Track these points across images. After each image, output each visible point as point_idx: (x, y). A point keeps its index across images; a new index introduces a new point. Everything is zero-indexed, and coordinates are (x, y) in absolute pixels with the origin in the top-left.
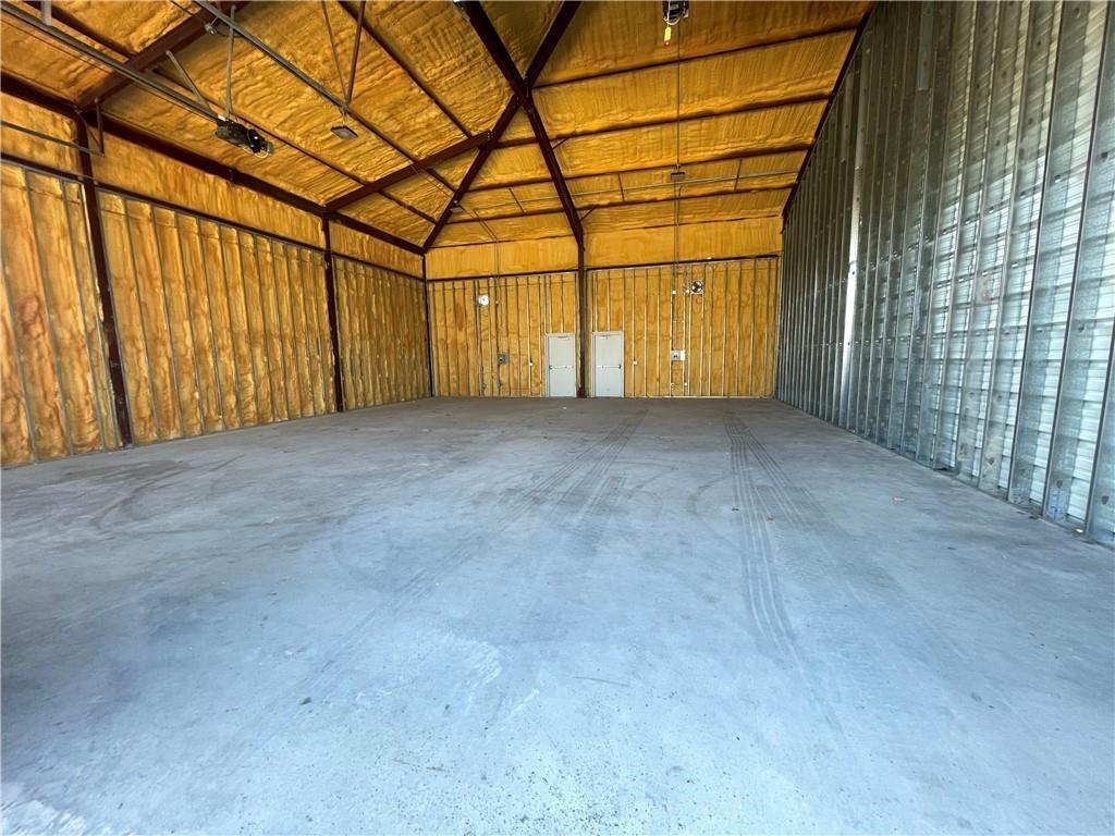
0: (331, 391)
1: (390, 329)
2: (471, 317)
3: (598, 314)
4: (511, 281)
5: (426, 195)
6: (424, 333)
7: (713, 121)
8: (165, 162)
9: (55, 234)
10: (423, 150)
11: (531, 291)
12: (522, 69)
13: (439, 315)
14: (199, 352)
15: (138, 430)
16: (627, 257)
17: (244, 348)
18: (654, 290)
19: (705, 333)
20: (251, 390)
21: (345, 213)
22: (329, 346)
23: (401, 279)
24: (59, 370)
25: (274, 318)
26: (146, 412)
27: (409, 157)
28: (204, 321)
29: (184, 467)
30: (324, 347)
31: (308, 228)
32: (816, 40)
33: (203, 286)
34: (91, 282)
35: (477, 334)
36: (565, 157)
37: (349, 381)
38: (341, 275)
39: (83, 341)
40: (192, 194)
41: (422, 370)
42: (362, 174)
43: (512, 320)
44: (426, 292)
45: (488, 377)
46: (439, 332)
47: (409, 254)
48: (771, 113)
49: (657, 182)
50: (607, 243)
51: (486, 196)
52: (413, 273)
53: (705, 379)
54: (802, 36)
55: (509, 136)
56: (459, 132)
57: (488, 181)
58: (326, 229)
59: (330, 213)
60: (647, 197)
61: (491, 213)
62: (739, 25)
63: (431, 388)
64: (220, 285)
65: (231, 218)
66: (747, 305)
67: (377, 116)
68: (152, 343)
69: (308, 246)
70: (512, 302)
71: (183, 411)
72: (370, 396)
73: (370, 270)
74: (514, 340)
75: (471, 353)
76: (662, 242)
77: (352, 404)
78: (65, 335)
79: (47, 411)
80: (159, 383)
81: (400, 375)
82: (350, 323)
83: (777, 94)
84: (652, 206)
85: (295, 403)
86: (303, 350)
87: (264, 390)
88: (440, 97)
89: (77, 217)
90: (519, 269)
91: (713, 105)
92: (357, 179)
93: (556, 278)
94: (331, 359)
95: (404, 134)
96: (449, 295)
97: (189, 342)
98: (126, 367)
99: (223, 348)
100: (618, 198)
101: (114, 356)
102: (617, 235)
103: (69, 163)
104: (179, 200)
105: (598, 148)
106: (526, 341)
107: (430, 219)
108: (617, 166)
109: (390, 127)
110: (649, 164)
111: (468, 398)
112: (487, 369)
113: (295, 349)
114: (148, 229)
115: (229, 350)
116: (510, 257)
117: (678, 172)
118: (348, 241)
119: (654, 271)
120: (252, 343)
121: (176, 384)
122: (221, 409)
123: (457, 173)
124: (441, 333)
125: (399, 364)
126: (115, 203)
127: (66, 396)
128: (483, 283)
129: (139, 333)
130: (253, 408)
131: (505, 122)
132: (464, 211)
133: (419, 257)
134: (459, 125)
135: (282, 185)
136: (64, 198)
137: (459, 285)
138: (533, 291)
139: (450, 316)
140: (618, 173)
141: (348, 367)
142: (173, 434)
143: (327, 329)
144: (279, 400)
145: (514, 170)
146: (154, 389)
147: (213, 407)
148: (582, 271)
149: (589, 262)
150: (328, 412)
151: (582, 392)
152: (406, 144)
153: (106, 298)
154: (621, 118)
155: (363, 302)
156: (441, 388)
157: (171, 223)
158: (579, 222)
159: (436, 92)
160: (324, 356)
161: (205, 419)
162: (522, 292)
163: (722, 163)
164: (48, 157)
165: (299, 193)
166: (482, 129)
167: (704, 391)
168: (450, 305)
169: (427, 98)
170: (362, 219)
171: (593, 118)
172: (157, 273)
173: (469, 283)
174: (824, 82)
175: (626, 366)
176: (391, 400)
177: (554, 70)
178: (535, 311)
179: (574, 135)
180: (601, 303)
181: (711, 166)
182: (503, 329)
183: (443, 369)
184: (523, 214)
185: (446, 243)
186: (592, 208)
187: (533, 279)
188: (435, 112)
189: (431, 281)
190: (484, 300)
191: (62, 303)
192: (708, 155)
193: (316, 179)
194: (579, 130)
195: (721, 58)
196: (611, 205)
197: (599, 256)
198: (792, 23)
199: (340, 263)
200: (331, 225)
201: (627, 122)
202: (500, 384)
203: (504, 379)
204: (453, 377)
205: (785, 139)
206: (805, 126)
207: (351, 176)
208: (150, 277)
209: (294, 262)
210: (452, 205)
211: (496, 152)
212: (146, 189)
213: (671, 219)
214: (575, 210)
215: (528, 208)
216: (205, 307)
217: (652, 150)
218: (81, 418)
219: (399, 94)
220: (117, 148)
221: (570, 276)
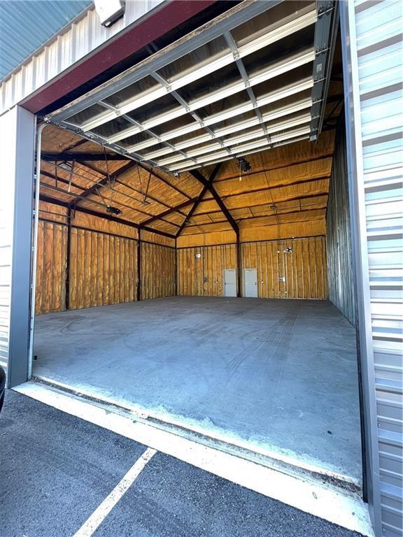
0: (136, 293)
1: (161, 268)
2: (193, 262)
3: (246, 261)
4: (210, 248)
5: (176, 218)
6: (174, 269)
7: (284, 188)
8: (91, 217)
9: (58, 242)
10: (174, 205)
11: (218, 252)
12: (207, 178)
13: (181, 262)
14: (92, 278)
15: (71, 305)
16: (257, 238)
17: (107, 276)
18: (270, 251)
19: (294, 269)
20: (107, 292)
21: (147, 226)
22: (137, 275)
23: (166, 249)
24: (52, 284)
25: (118, 265)
26: (74, 299)
27: (168, 207)
28: (95, 267)
29: (83, 318)
30: (135, 275)
31: (133, 232)
32: (318, 161)
33: (96, 254)
34: (65, 256)
35: (195, 269)
36: (227, 203)
37: (143, 289)
38: (143, 249)
39: (60, 275)
40: (97, 225)
41: (173, 284)
42: (153, 213)
43: (210, 263)
44: (176, 253)
45: (200, 288)
46: (180, 269)
47: (170, 239)
48: (308, 184)
49: (267, 209)
50: (248, 233)
51: (198, 217)
52: (171, 246)
53: (295, 290)
54: (311, 160)
55: (205, 198)
56: (186, 198)
57: (199, 212)
58: (139, 232)
59: (141, 227)
60: (264, 215)
61: (201, 223)
62: (285, 159)
63: (176, 292)
64: (101, 254)
65: (108, 232)
66: (313, 257)
67: (157, 196)
68: (79, 274)
69: (132, 239)
70: (210, 257)
71: (85, 298)
72: (151, 295)
73: (154, 245)
74: (210, 272)
75: (193, 277)
76: (272, 231)
77: (144, 298)
78: (56, 273)
79: (47, 298)
80: (79, 288)
81: (164, 286)
82: (146, 266)
83: (308, 177)
84: (266, 218)
85: (122, 296)
86: (127, 276)
87: (112, 291)
88: (179, 189)
89: (65, 235)
90: (213, 243)
91: (282, 182)
92: (151, 215)
93: (228, 247)
94: (137, 280)
95: (167, 200)
96: (185, 254)
97: (90, 274)
98: (70, 283)
99: (100, 276)
100: (251, 215)
101: (68, 280)
102: (254, 229)
103: (65, 221)
104: (93, 228)
105: (240, 199)
106: (215, 273)
107: (178, 226)
108: (249, 205)
109: (162, 199)
110: (261, 203)
111: (191, 296)
112: (199, 284)
113: (124, 276)
114: (83, 238)
115: (102, 277)
116: (209, 239)
117: (274, 206)
118: (147, 236)
119: (270, 243)
120: (109, 274)
121: (84, 289)
122: (97, 299)
123: (187, 210)
124: (181, 268)
125: (164, 282)
126: (75, 231)
127: (53, 293)
128: (198, 249)
129: (75, 271)
130: (107, 298)
131: (203, 193)
132: (190, 223)
133: (174, 240)
134: (186, 196)
135: (125, 219)
136: (62, 231)
137: (189, 250)
138: (219, 252)
139: (185, 262)
140: (249, 207)
141: (143, 282)
142: (81, 307)
143: (136, 269)
144: (117, 295)
145: (208, 208)
146: (77, 290)
147: (94, 297)
148: (238, 244)
149: (241, 240)
150: (134, 301)
151: (239, 294)
152: (168, 203)
153: (68, 261)
154: (247, 189)
155: (151, 258)
156: (180, 292)
157: (90, 235)
158: (236, 225)
159: (178, 187)
160: (135, 279)
161: (91, 302)
162: (214, 252)
163: (293, 201)
164: (59, 220)
165: (131, 221)
166: (195, 196)
167: (295, 295)
168: (185, 258)
169: (174, 190)
170: (153, 227)
171: (236, 190)
172: (83, 252)
173: (193, 249)
174: (327, 172)
175: (258, 283)
176: (159, 296)
177: (219, 177)
178: (219, 260)
179: (230, 196)
180: (247, 256)
181: (288, 202)
182: (206, 267)
183: (181, 284)
184: (214, 223)
185: (184, 234)
186: (241, 219)
187: (218, 247)
188: (177, 193)
189: (179, 248)
190: (199, 256)
191: (57, 263)
192: (286, 198)
193: (136, 216)
194: (231, 194)
195: (281, 169)
196: (248, 218)
197: (245, 237)
198: (306, 156)
199: (143, 244)
200: (141, 230)
201: (249, 190)
202: (204, 290)
203: (206, 289)
204: (185, 287)
205: (317, 192)
206: (324, 186)
207: (149, 214)
208: (81, 254)
209: (127, 245)
210: (186, 221)
211: (201, 203)
212: (84, 226)
213: (276, 222)
214: (234, 221)
215: (215, 221)
216: (96, 262)
217: (262, 199)
218: (56, 300)
219: (165, 190)
220: (79, 214)
221: (233, 246)
